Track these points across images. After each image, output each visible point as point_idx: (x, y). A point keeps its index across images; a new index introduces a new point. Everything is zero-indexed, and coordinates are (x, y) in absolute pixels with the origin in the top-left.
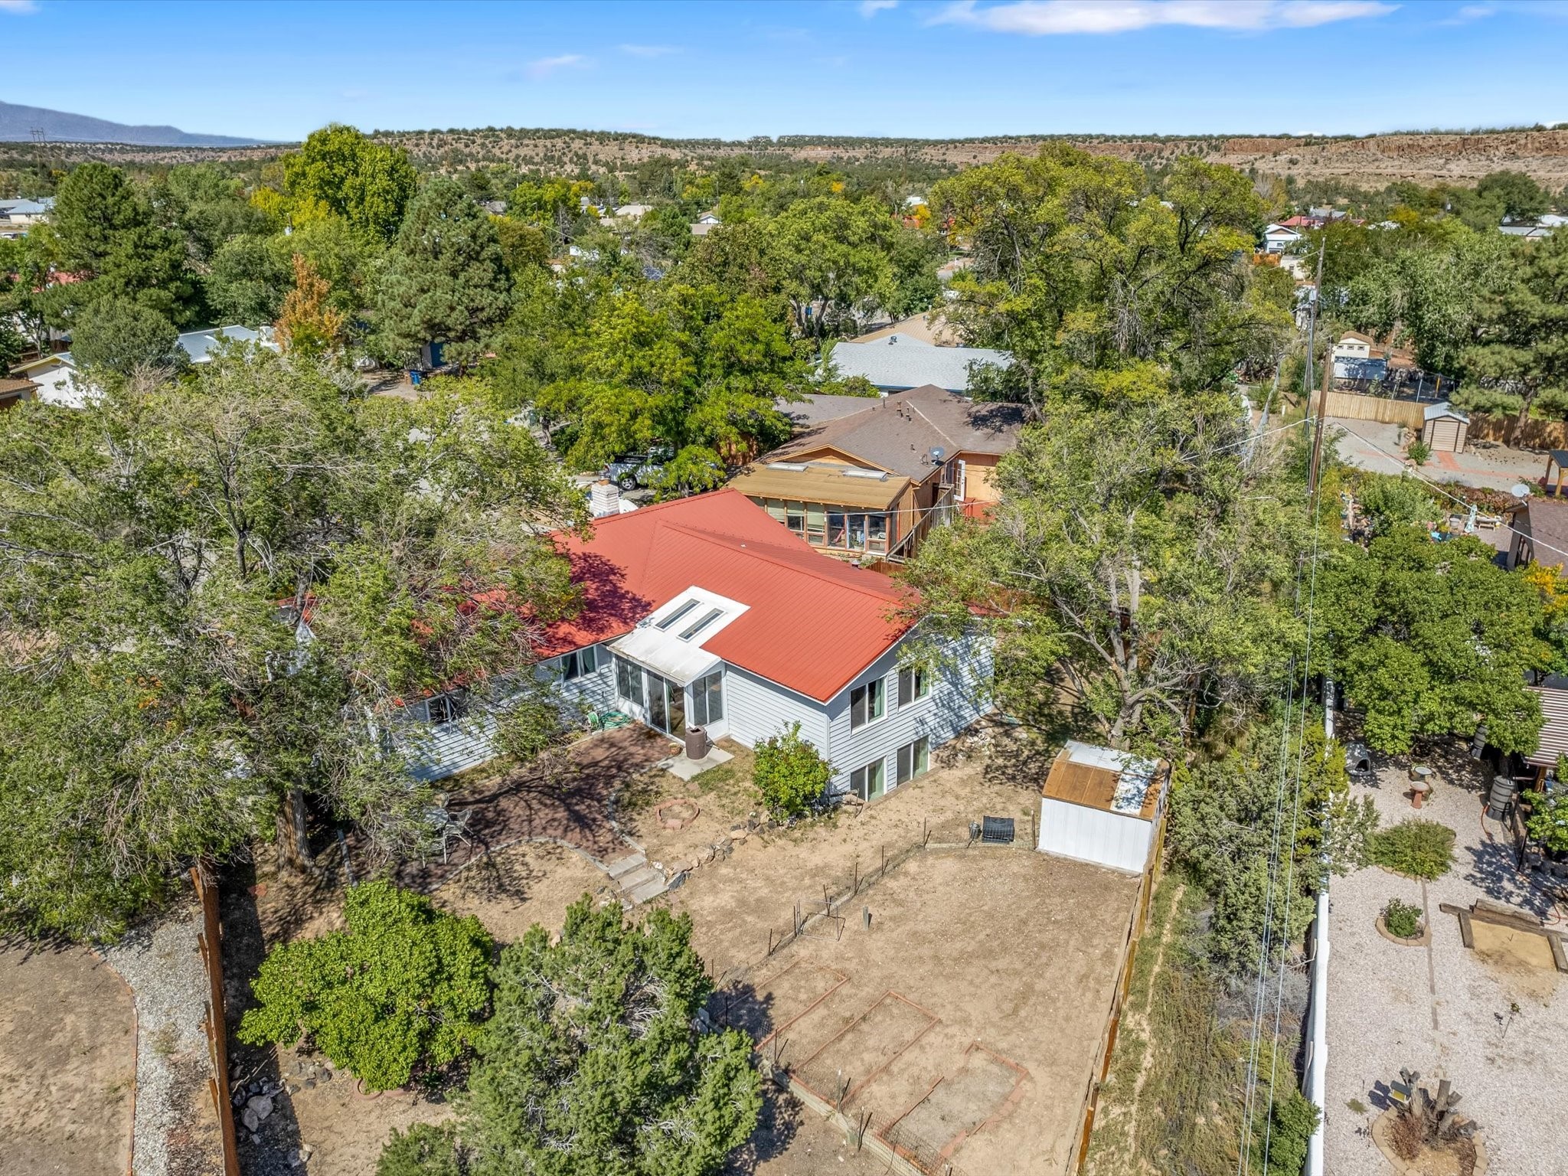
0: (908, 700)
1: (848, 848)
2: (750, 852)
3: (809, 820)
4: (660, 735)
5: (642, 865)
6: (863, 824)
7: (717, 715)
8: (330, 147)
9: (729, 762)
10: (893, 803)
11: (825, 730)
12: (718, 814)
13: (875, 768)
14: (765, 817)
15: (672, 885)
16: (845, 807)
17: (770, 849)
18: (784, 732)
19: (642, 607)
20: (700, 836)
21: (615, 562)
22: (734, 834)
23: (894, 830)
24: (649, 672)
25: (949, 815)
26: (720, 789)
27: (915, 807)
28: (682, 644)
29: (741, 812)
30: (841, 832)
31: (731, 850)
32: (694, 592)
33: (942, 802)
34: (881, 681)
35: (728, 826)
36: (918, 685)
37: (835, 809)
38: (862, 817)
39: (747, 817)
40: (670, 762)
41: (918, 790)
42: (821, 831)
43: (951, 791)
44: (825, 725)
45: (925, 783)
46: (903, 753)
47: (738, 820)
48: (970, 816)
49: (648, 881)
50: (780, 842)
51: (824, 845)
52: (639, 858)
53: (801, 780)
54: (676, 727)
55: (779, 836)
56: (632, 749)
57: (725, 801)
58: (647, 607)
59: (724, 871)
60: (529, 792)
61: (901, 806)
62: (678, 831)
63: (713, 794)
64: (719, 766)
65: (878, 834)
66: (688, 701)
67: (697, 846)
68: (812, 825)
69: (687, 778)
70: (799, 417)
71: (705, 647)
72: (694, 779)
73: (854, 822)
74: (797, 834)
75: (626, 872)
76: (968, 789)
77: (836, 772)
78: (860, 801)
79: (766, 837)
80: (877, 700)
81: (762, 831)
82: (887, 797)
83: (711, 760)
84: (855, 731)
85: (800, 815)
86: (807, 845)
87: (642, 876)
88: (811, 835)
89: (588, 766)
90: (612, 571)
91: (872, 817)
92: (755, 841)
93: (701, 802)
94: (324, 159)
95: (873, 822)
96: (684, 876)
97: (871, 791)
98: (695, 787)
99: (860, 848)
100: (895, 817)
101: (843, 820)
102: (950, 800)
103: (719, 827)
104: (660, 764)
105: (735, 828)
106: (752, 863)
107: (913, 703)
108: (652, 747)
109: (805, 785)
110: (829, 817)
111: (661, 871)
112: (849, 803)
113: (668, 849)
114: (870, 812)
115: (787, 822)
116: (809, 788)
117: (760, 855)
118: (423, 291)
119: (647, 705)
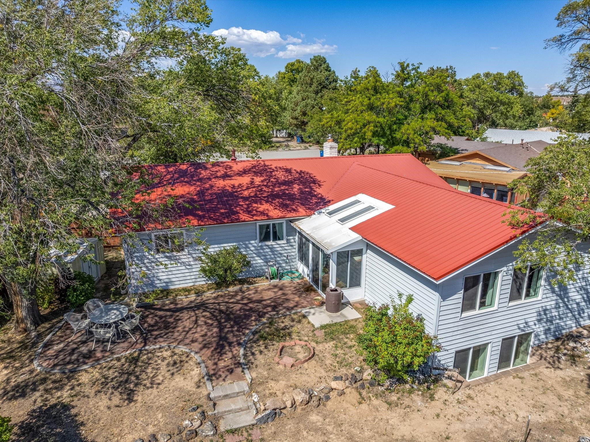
0: (519, 297)
1: (439, 425)
2: (345, 405)
3: (408, 386)
4: (315, 291)
5: (243, 393)
6: (459, 402)
7: (356, 282)
8: (295, 67)
9: (356, 320)
10: (492, 387)
11: (435, 308)
12: (328, 362)
13: (479, 351)
14: (368, 374)
15: (260, 420)
16: (446, 381)
17: (364, 406)
18: (397, 302)
19: (323, 202)
20: (305, 378)
21: (318, 178)
22: (334, 384)
23: (490, 417)
24: (314, 244)
25: (551, 415)
26: (340, 340)
27: (514, 397)
28: (339, 226)
29: (349, 365)
30: (437, 405)
31: (328, 398)
32: (361, 197)
33: (543, 399)
34: (496, 274)
35: (332, 375)
36: (529, 287)
37: (436, 381)
38: (460, 395)
39: (352, 371)
40: (312, 311)
41: (517, 380)
42: (417, 399)
43: (552, 389)
44: (436, 303)
45: (526, 374)
46: (507, 342)
47: (343, 371)
48: (576, 423)
49: (241, 410)
50: (376, 402)
51: (416, 416)
52: (244, 386)
53: (401, 349)
54: (325, 287)
55: (376, 396)
56: (291, 296)
57: (339, 352)
58: (326, 203)
59: (314, 418)
60: (204, 311)
61: (500, 393)
62: (288, 368)
63: (332, 344)
64: (346, 322)
65: (473, 418)
66: (333, 266)
67: (296, 387)
68: (410, 392)
69: (317, 325)
70: (462, 150)
71: (353, 229)
72: (323, 327)
73: (452, 398)
74: (394, 397)
75: (226, 396)
76: (571, 392)
77: (439, 348)
78: (460, 378)
79: (364, 393)
80: (490, 292)
81: (363, 386)
82: (487, 380)
83: (342, 314)
84: (465, 315)
85: (401, 381)
86: (400, 411)
87: (239, 403)
88: (407, 401)
89: (254, 302)
90: (314, 182)
91: (470, 397)
92: (352, 395)
93: (319, 348)
94: (292, 72)
95: (470, 402)
96: (275, 414)
97: (473, 369)
98: (320, 334)
99: (452, 428)
100: (493, 402)
101: (440, 393)
102: (550, 399)
103: (324, 374)
104: (304, 311)
105: (336, 379)
106: (342, 417)
107: (523, 301)
108: (305, 298)
109: (404, 355)
110: (429, 388)
111: (255, 404)
112: (450, 378)
113: (272, 384)
114: (468, 391)
115: (387, 383)
116: (408, 359)
117: (352, 410)
118: (303, 100)
119: (310, 268)
